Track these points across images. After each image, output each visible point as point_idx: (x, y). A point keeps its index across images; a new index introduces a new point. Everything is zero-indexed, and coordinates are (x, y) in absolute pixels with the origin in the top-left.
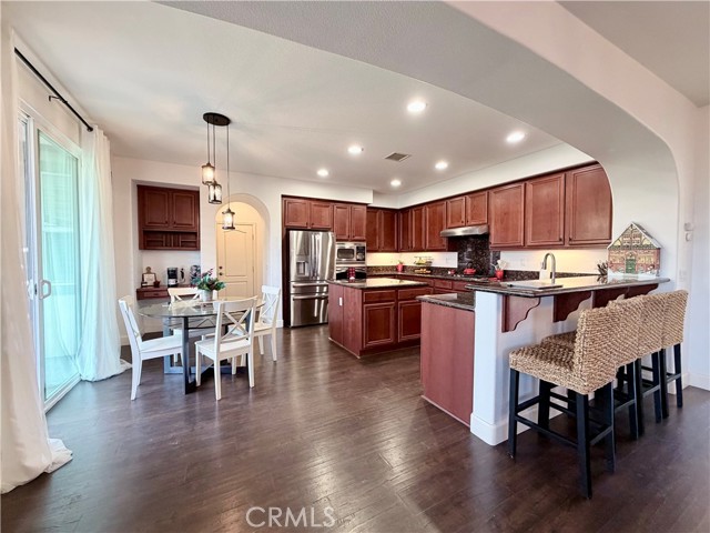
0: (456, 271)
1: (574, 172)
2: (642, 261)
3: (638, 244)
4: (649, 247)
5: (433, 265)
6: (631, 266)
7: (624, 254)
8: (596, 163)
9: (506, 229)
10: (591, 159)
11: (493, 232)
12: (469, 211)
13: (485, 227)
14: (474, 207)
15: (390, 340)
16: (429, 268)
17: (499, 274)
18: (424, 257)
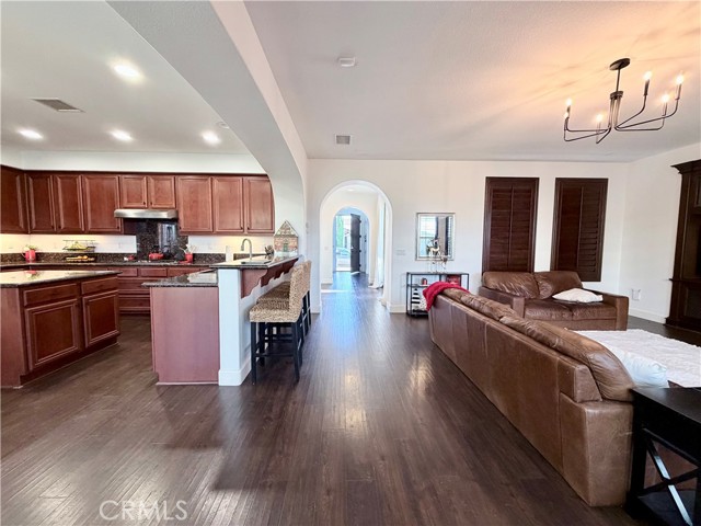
0: (136, 257)
1: (249, 178)
2: (290, 244)
3: (288, 235)
4: (293, 236)
5: (97, 251)
6: (286, 248)
7: (282, 240)
8: (266, 176)
9: (196, 216)
10: (263, 172)
11: (181, 217)
12: (153, 194)
13: (173, 212)
14: (158, 190)
15: (75, 348)
16: (90, 255)
17: (189, 257)
18: (82, 241)
